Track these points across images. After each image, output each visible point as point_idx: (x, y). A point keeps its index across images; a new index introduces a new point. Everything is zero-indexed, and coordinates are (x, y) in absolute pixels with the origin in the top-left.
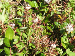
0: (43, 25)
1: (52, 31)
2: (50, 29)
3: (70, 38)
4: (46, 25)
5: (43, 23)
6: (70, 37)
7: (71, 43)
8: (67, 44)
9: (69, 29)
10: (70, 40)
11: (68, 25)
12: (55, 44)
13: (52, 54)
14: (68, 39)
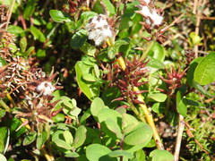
0: (20, 25)
1: (49, 44)
2: (42, 36)
3: (105, 64)
4: (28, 24)
5: (20, 18)
6: (105, 60)
7: (109, 80)
8: (96, 86)
9: (98, 30)
10: (106, 71)
11: (91, 20)
12: (50, 84)
13: (42, 117)
14: (100, 68)
